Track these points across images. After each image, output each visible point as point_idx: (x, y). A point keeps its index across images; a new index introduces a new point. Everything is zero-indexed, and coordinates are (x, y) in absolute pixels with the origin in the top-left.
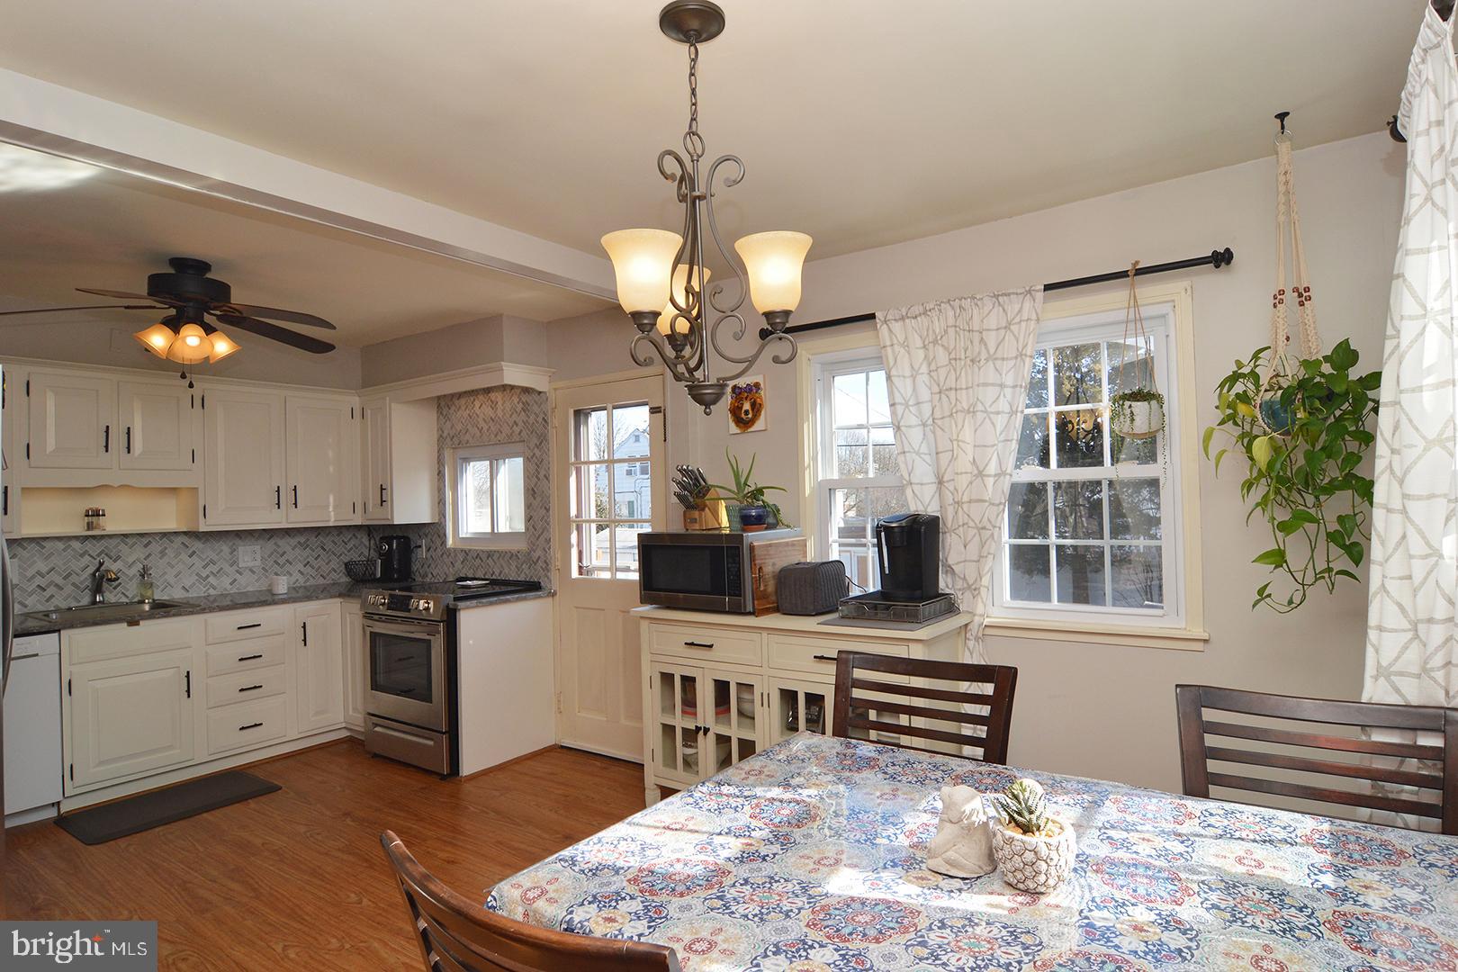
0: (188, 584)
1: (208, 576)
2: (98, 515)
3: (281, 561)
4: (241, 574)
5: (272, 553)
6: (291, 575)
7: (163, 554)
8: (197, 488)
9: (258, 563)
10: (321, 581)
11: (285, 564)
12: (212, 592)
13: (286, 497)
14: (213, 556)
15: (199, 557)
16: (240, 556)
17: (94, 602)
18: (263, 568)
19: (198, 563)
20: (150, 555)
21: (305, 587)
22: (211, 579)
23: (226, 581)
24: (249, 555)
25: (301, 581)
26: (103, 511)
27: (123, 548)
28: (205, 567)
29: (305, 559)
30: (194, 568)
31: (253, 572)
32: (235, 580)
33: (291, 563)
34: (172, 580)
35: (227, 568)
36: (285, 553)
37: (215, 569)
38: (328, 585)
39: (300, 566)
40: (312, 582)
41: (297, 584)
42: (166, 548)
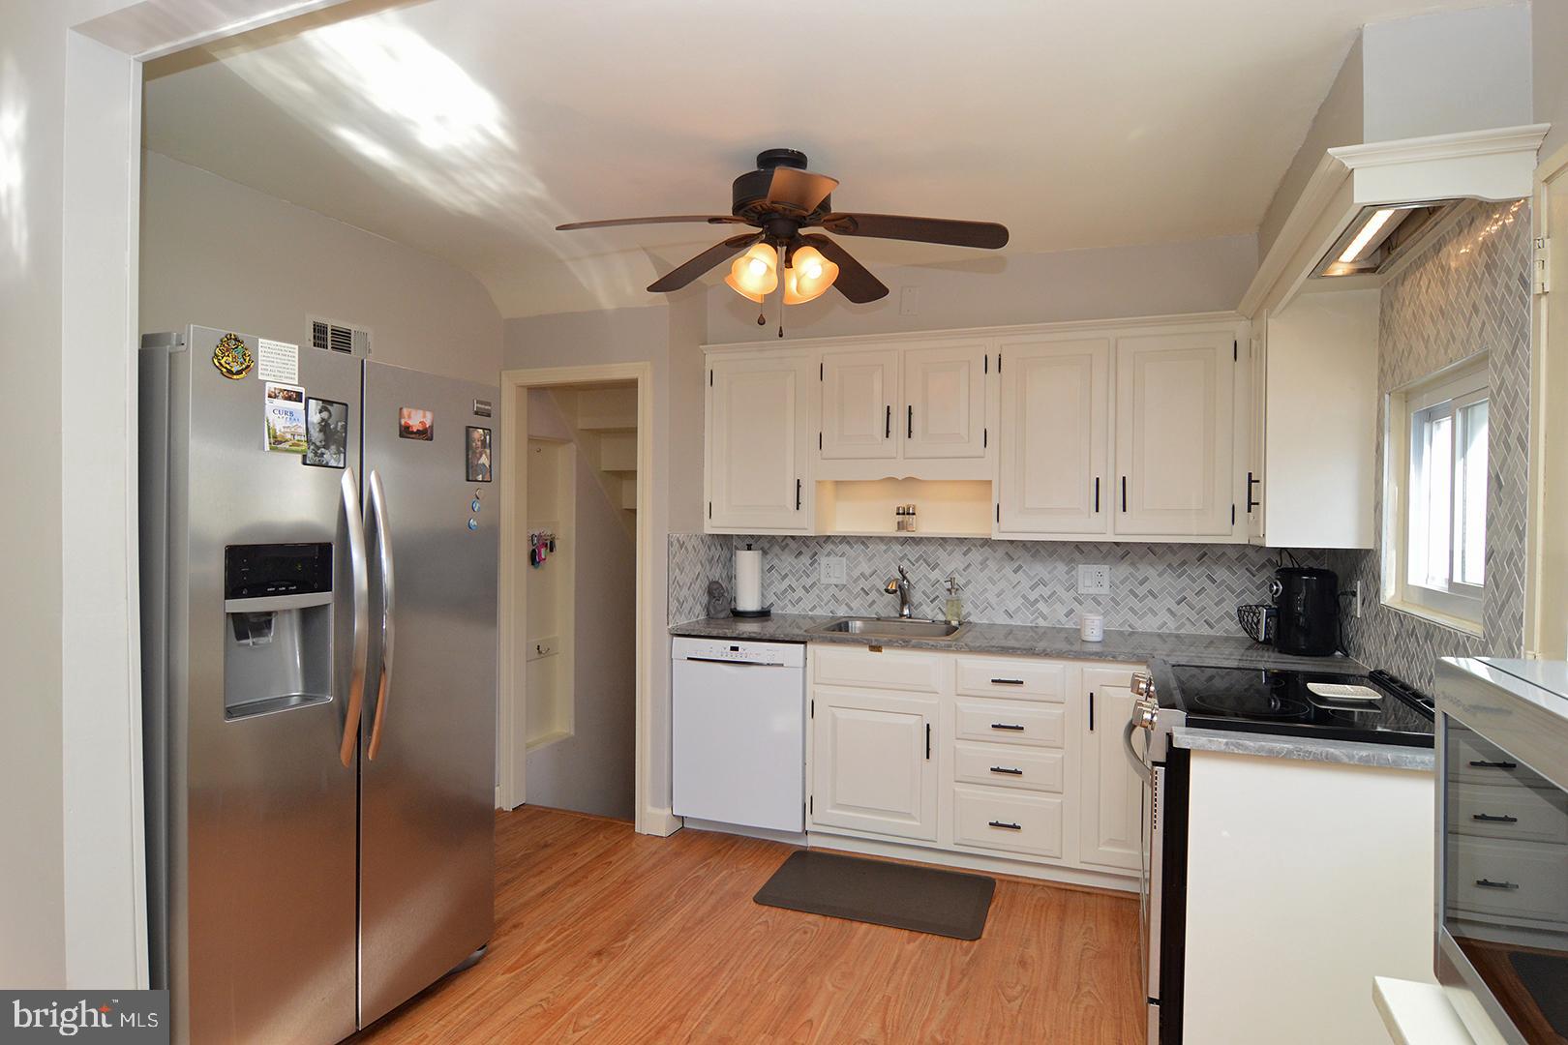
0: (1012, 609)
1: (1036, 601)
2: (908, 514)
3: (1141, 591)
4: (1081, 603)
5: (1127, 578)
6: (1155, 614)
7: (984, 563)
8: (991, 481)
9: (1105, 590)
10: (1206, 631)
11: (1146, 597)
12: (1041, 622)
13: (1110, 495)
14: (1047, 577)
15: (1028, 575)
16: (1080, 579)
17: (902, 615)
18: (1113, 599)
19: (1026, 583)
20: (969, 565)
21: (1177, 636)
22: (1041, 606)
23: (1062, 610)
24: (1093, 578)
25: (1172, 626)
26: (914, 508)
27: (941, 554)
28: (1033, 588)
29: (1180, 592)
30: (1019, 587)
31: (1099, 603)
32: (1072, 611)
33: (1155, 597)
34: (993, 600)
35: (1061, 591)
36: (1146, 579)
37: (1046, 592)
38: (1216, 637)
39: (1171, 603)
40: (1188, 630)
41: (1164, 630)
42: (988, 559)
